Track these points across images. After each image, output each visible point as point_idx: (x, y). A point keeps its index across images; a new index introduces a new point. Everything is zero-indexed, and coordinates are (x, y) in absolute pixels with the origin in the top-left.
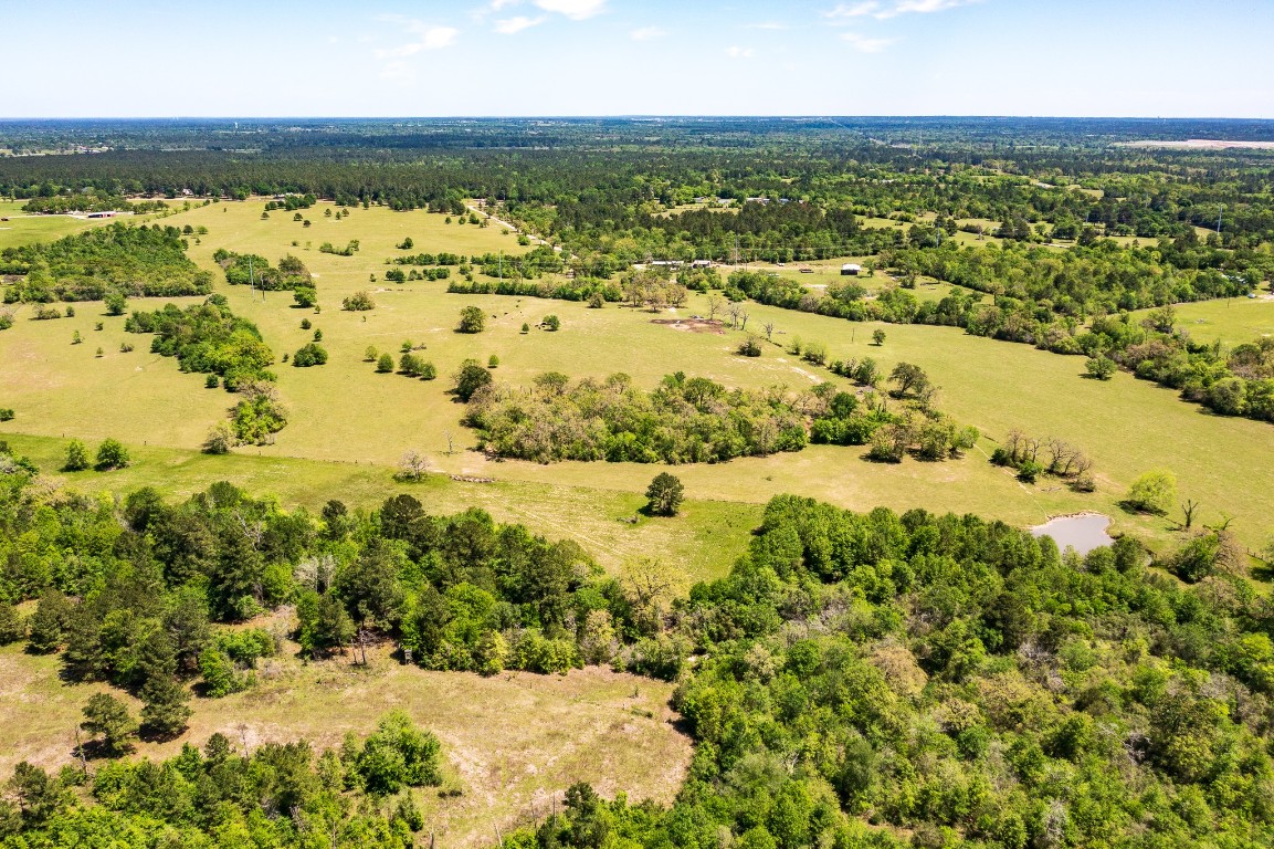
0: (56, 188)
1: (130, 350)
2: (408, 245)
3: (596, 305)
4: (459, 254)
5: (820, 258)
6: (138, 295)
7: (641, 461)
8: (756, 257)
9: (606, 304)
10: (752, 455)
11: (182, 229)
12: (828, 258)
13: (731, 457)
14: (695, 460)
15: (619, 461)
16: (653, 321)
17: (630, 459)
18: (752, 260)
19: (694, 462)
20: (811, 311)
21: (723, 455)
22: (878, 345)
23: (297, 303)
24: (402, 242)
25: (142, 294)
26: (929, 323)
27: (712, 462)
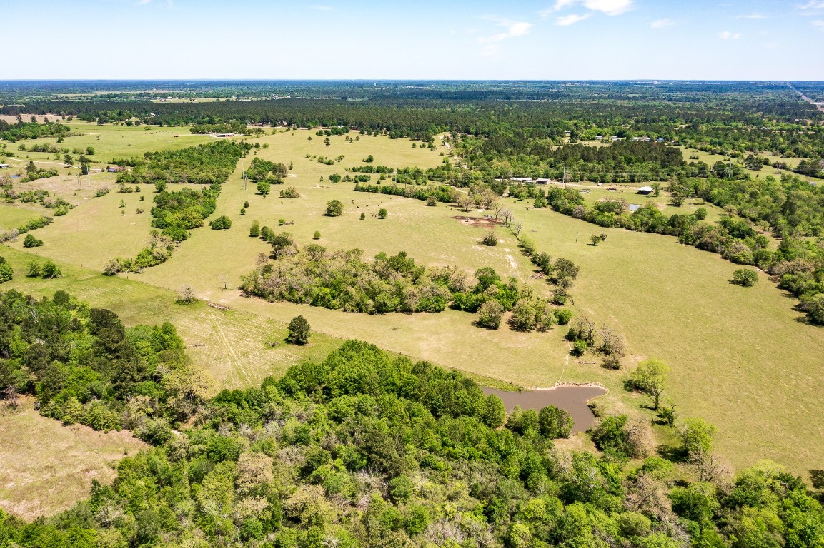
0: (217, 119)
1: (141, 213)
2: (370, 160)
3: (432, 204)
4: (389, 167)
5: (633, 181)
6: (184, 182)
7: (328, 307)
8: (585, 178)
9: (439, 204)
10: (402, 311)
11: (254, 145)
12: (639, 181)
13: (387, 312)
14: (361, 311)
15: (316, 306)
16: (455, 217)
17: (323, 305)
18: (582, 180)
19: (360, 312)
20: (579, 218)
21: (380, 309)
22: (594, 245)
23: (259, 192)
24: (367, 158)
25: (186, 181)
26: (658, 233)
27: (371, 313)
